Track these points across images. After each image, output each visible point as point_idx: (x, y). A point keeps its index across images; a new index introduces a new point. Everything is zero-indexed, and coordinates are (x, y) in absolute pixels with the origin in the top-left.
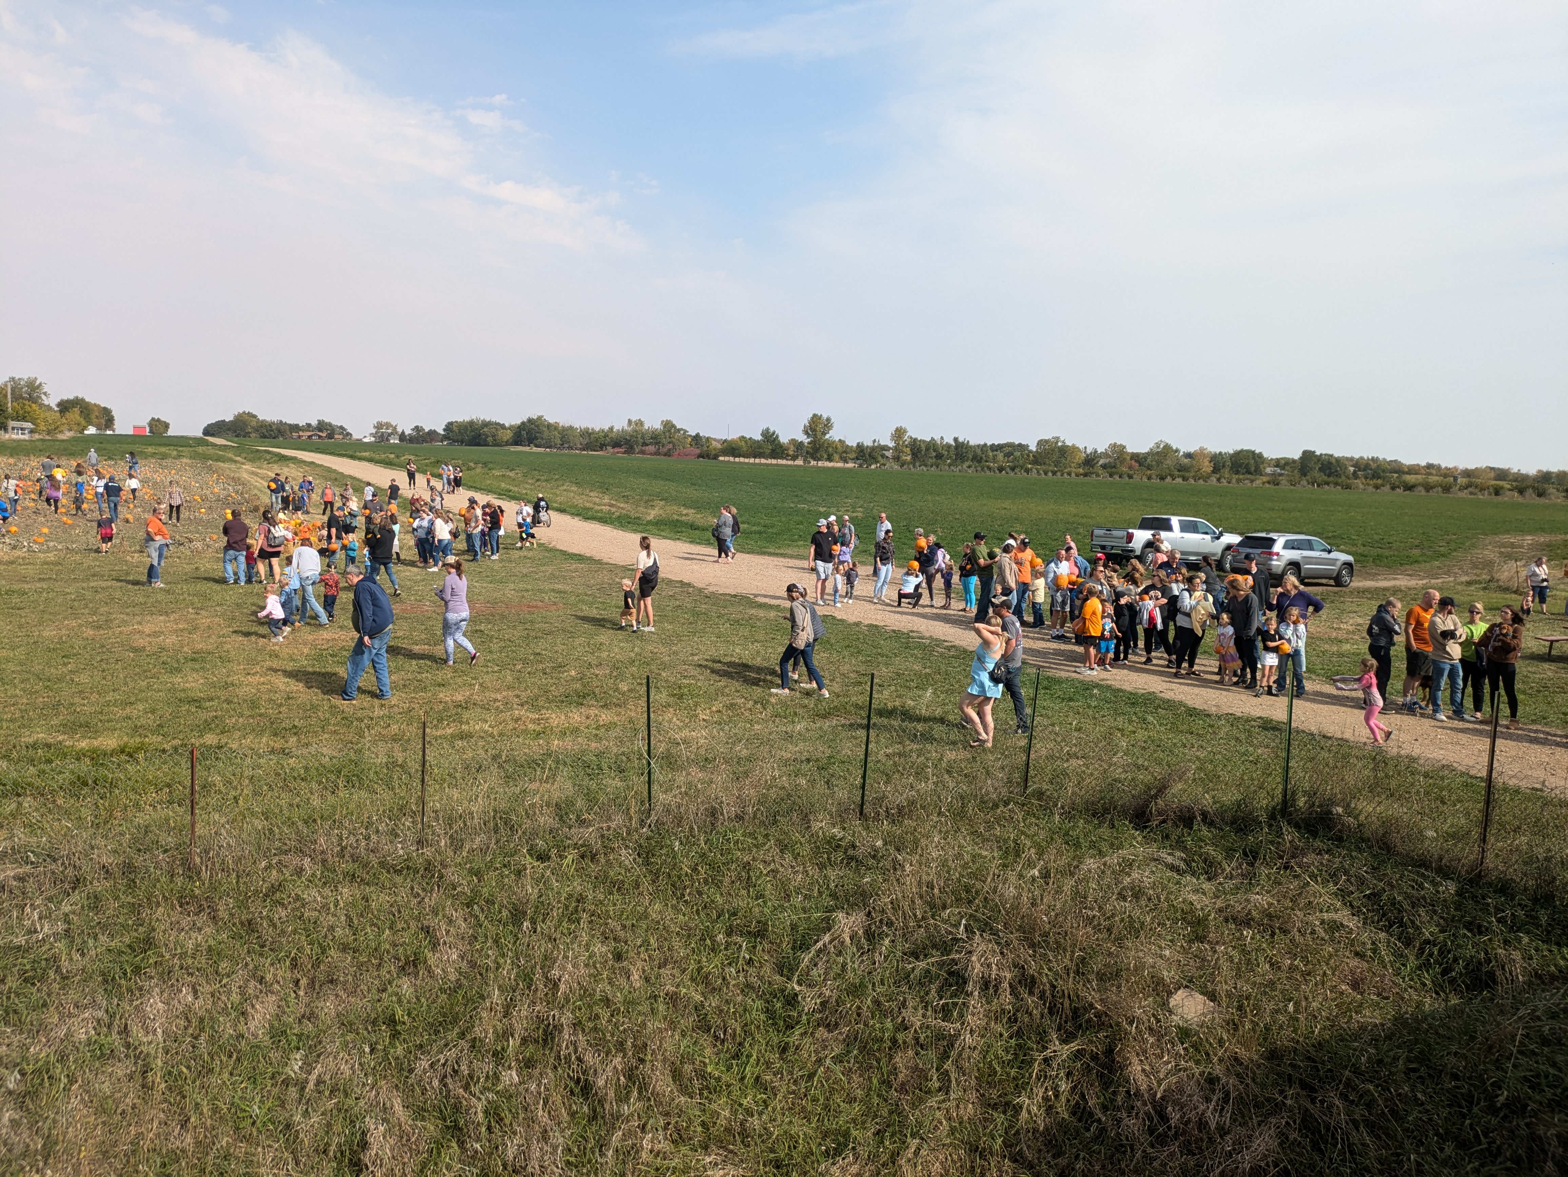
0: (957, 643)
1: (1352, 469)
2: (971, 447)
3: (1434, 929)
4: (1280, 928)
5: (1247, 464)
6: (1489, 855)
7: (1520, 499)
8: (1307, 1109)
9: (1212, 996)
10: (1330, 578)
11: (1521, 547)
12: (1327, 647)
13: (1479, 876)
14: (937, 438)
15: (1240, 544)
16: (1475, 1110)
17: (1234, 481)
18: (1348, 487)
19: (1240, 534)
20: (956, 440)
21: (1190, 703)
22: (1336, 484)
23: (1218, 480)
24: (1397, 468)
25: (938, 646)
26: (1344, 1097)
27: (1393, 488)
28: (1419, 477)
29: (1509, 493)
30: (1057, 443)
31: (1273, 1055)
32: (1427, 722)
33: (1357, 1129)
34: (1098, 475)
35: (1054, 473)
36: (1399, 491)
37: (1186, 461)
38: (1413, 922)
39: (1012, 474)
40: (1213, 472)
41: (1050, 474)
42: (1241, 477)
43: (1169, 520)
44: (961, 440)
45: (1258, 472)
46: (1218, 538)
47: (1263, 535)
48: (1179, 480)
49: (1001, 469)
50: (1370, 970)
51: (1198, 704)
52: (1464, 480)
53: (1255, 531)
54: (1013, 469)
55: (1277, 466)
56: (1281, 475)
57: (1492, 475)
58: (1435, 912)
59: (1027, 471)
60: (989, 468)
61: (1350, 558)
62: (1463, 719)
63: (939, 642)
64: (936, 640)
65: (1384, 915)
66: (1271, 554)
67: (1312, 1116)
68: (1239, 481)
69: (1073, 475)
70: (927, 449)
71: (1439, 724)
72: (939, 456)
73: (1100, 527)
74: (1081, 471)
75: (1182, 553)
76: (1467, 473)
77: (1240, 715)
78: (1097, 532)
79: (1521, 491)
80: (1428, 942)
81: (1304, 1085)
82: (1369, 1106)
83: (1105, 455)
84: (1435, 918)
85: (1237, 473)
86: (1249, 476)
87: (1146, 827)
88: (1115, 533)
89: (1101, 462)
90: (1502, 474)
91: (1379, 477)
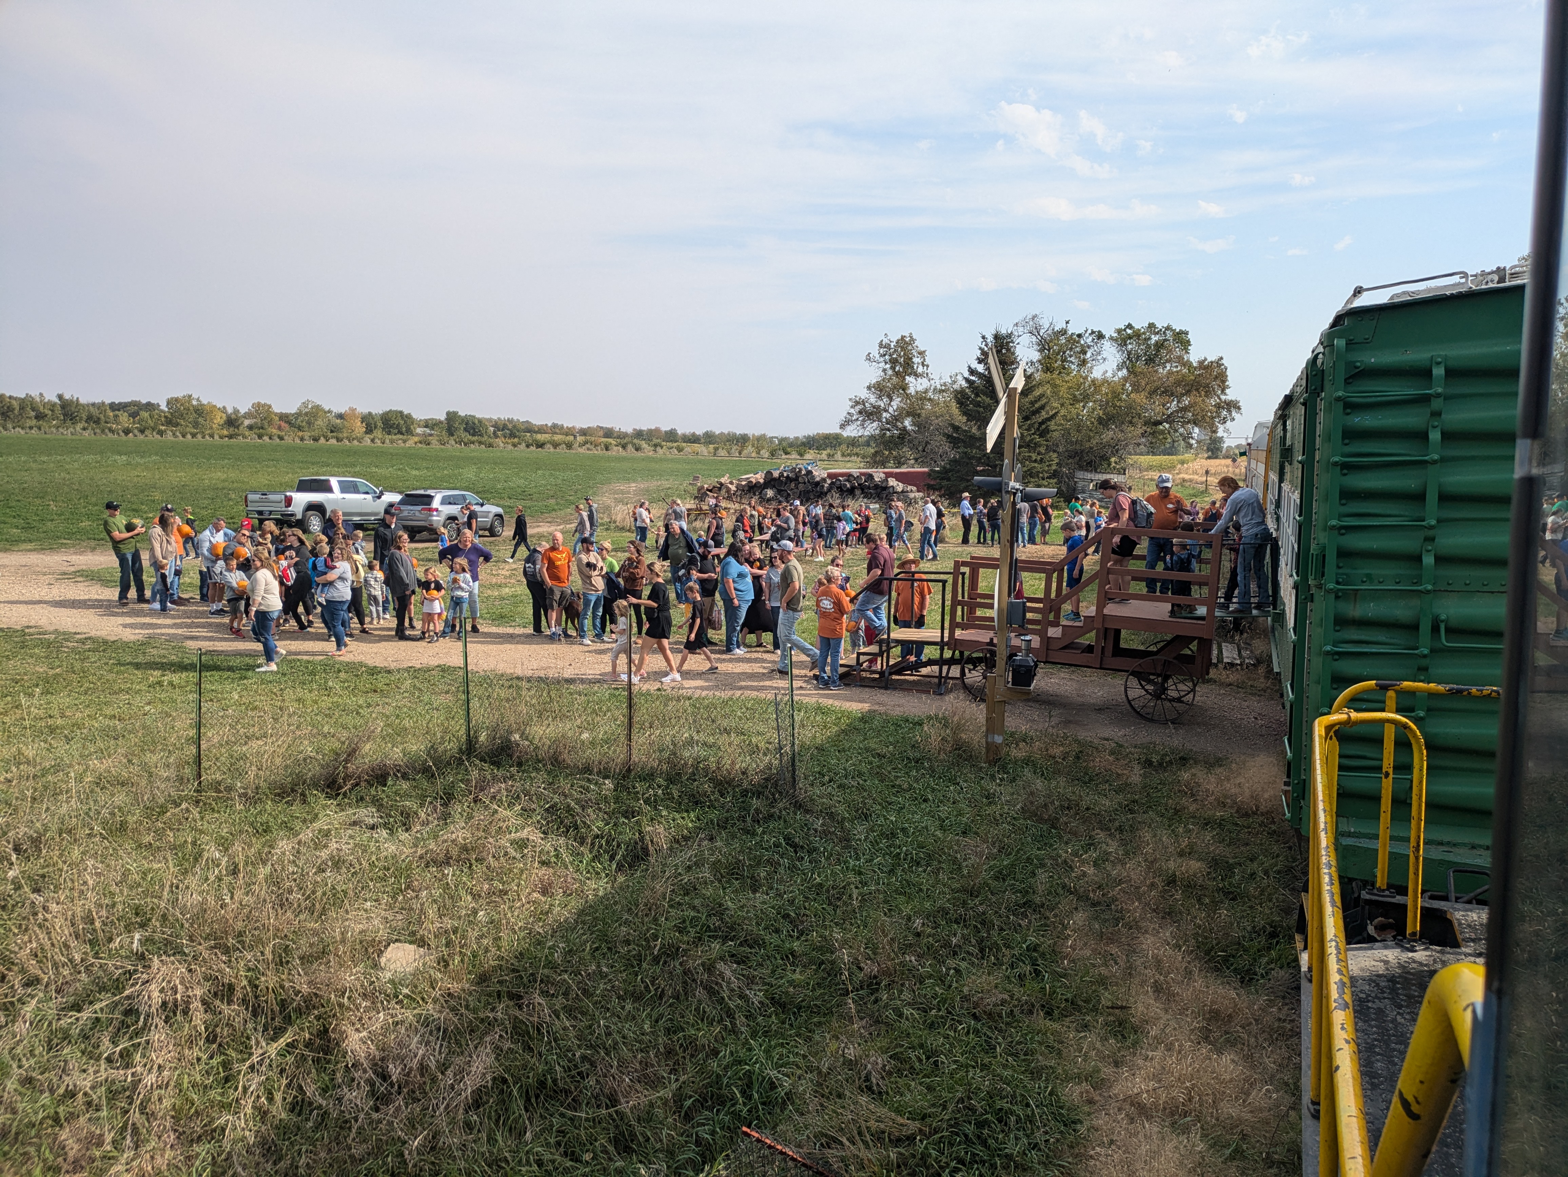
0: (93, 634)
1: (492, 429)
2: (83, 406)
3: (600, 824)
4: (477, 860)
5: (398, 425)
6: (634, 752)
7: (624, 453)
8: (516, 1017)
9: (422, 943)
10: (485, 530)
11: (629, 493)
12: (489, 592)
13: (629, 770)
14: (35, 394)
15: (402, 502)
16: (644, 965)
17: (387, 441)
18: (490, 445)
19: (400, 493)
20: (60, 397)
21: (371, 663)
22: (480, 443)
23: (373, 441)
24: (530, 429)
25: (67, 640)
26: (544, 993)
27: (528, 446)
28: (547, 436)
29: (615, 448)
30: (189, 401)
31: (483, 979)
32: (577, 648)
33: (558, 1017)
34: (245, 437)
35: (194, 435)
36: (533, 448)
37: (338, 421)
38: (584, 823)
39: (142, 437)
40: (366, 433)
41: (189, 436)
42: (394, 437)
43: (328, 481)
44: (67, 396)
45: (409, 432)
46: (379, 497)
47: (422, 492)
48: (333, 441)
49: (127, 432)
50: (554, 874)
51: (379, 663)
52: (583, 438)
53: (413, 489)
54: (142, 431)
55: (426, 426)
56: (431, 435)
57: (601, 433)
58: (600, 809)
59: (161, 433)
60: (111, 430)
61: (500, 510)
62: (603, 642)
63: (68, 636)
64: (64, 633)
65: (562, 822)
66: (431, 510)
67: (522, 1022)
68: (392, 441)
69: (216, 437)
70: (22, 408)
71: (586, 648)
72: (40, 416)
73: (255, 492)
74: (225, 432)
75: (344, 514)
76: (584, 432)
77: (419, 666)
78: (251, 497)
79: (624, 447)
80: (597, 836)
81: (512, 996)
82: (566, 994)
83: (248, 415)
84: (601, 814)
85: (389, 433)
86: (401, 437)
87: (338, 795)
88: (272, 497)
89: (247, 422)
90: (609, 433)
91: (515, 437)
